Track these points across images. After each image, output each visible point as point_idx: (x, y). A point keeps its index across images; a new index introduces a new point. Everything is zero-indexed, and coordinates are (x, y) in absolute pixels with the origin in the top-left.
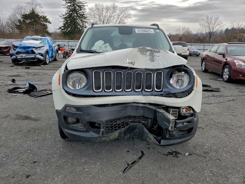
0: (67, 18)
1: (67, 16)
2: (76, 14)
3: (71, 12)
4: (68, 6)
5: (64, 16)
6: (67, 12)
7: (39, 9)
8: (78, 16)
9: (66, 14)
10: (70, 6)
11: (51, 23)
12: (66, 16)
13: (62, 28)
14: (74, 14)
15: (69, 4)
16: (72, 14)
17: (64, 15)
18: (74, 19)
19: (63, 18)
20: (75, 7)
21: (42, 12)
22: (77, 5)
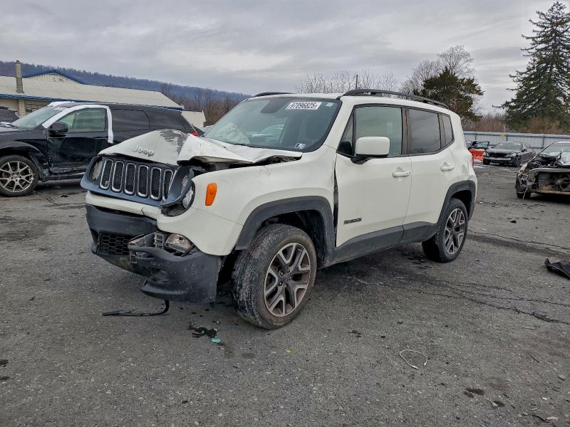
0: (531, 79)
1: (531, 75)
2: (558, 67)
3: (544, 65)
4: (538, 50)
5: (524, 75)
6: (531, 66)
7: (465, 65)
8: (561, 73)
9: (529, 70)
10: (546, 49)
11: (481, 94)
12: (527, 76)
13: (513, 104)
14: (552, 68)
15: (543, 46)
16: (545, 68)
17: (521, 74)
18: (550, 81)
19: (519, 81)
20: (559, 51)
21: (469, 71)
22: (564, 45)
